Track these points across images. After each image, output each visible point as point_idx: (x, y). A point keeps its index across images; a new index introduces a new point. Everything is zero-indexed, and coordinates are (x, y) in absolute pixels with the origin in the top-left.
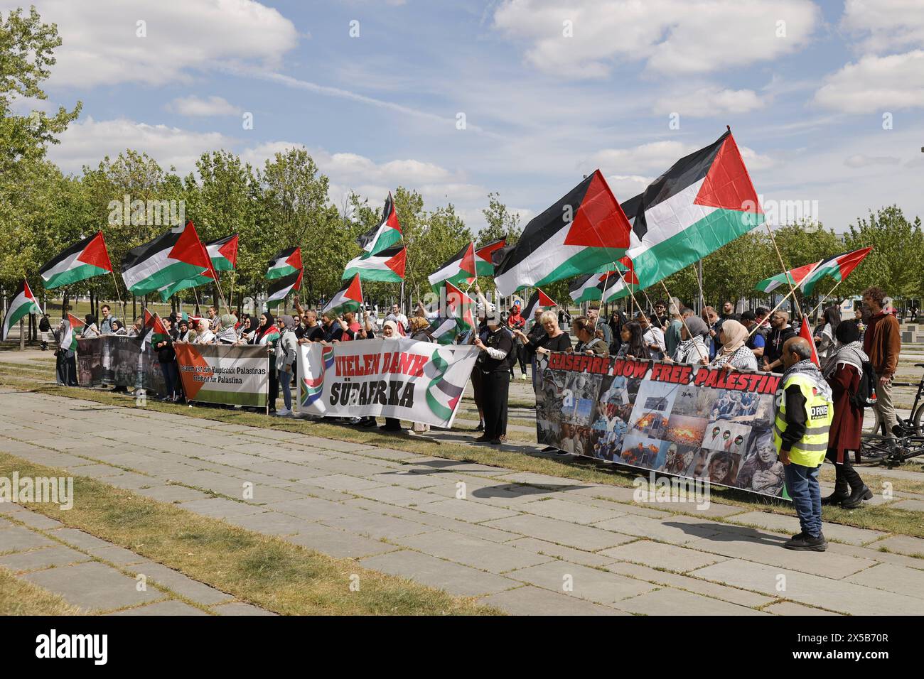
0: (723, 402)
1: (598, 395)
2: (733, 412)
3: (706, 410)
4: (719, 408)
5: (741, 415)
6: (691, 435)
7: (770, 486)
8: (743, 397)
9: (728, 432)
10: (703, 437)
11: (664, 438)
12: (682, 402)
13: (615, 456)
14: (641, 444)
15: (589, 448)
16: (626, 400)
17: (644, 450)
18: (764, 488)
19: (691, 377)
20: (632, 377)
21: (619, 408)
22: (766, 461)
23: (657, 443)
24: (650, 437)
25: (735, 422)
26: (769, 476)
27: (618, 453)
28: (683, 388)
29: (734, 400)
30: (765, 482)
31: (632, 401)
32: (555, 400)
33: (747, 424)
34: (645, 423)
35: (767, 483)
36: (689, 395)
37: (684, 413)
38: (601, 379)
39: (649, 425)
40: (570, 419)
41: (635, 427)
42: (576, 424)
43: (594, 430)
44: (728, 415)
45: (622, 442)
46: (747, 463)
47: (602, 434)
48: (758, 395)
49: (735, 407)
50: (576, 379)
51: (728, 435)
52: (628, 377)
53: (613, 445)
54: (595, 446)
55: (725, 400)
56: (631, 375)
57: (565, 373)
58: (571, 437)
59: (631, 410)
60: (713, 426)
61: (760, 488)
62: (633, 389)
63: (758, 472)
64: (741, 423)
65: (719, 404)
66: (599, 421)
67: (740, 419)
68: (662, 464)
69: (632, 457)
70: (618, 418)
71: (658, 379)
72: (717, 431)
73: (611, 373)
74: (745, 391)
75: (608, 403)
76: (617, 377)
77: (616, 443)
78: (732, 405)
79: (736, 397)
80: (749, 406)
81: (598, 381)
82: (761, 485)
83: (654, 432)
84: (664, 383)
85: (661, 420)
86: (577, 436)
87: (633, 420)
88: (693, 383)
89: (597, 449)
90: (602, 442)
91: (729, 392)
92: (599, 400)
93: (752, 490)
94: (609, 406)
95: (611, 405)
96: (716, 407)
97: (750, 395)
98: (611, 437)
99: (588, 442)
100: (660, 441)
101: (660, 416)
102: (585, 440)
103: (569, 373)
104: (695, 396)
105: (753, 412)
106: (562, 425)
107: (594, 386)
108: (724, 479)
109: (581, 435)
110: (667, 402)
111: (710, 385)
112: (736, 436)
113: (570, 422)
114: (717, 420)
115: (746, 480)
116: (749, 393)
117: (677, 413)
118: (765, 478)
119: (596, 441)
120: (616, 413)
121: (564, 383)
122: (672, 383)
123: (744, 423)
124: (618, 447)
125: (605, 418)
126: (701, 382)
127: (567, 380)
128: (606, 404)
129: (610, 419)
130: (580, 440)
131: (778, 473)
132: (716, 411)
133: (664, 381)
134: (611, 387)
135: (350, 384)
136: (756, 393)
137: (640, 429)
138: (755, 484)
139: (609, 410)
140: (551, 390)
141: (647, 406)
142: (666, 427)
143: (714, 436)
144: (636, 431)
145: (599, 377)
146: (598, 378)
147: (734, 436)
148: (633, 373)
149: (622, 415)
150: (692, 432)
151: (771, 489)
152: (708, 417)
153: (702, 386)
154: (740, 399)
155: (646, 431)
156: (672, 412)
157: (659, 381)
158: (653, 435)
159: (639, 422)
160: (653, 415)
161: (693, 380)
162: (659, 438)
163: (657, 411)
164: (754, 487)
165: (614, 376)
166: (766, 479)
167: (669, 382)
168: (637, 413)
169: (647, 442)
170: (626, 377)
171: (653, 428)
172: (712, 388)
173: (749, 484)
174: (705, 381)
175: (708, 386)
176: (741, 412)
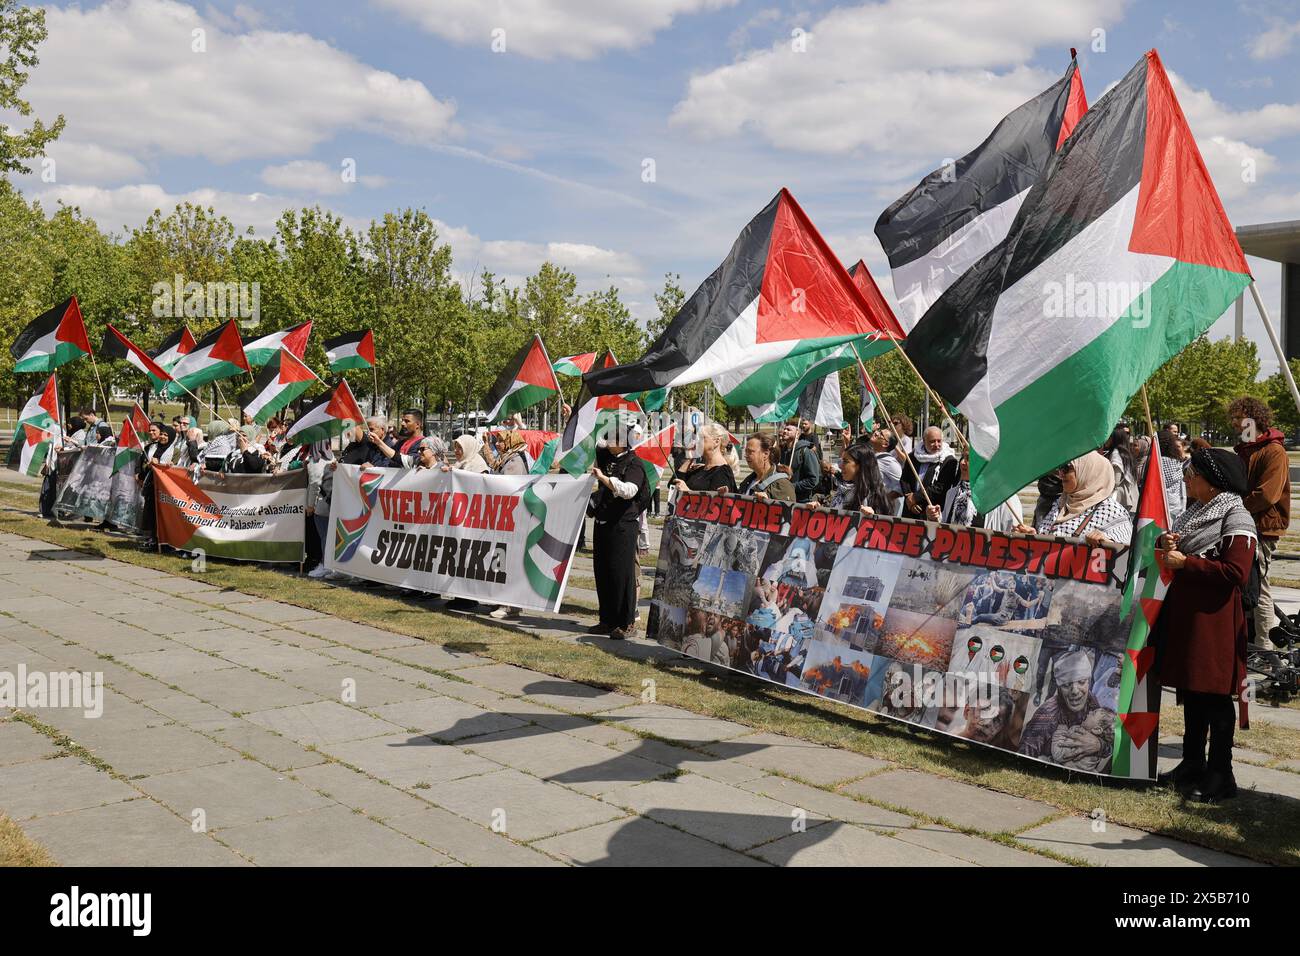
0: (982, 590)
1: (758, 567)
2: (1003, 610)
3: (953, 606)
4: (976, 602)
5: (1022, 618)
6: (927, 649)
7: (1085, 755)
8: (1019, 583)
9: (998, 649)
10: (949, 654)
11: (878, 650)
12: (909, 588)
13: (790, 675)
14: (838, 659)
15: (741, 658)
16: (812, 580)
17: (844, 671)
18: (1074, 758)
19: (925, 543)
20: (822, 540)
21: (801, 593)
22: (1075, 708)
23: (867, 659)
24: (853, 647)
25: (1011, 631)
26: (1081, 738)
27: (797, 671)
28: (912, 563)
29: (1001, 587)
30: (1076, 747)
31: (823, 581)
32: (683, 569)
33: (1034, 636)
34: (845, 622)
35: (1080, 750)
36: (922, 575)
37: (911, 607)
38: (767, 541)
39: (852, 626)
40: (710, 603)
41: (829, 628)
42: (719, 613)
43: (751, 628)
44: (996, 616)
45: (804, 653)
46: (1041, 711)
47: (766, 634)
48: (1048, 581)
49: (1006, 601)
50: (724, 537)
51: (999, 654)
52: (816, 540)
53: (787, 656)
54: (753, 654)
55: (987, 587)
56: (821, 537)
57: (704, 526)
58: (709, 634)
59: (821, 597)
60: (968, 634)
61: (1066, 760)
62: (825, 562)
63: (1062, 729)
64: (1023, 633)
65: (976, 595)
66: (761, 612)
67: (1019, 625)
68: (875, 698)
69: (822, 682)
70: (797, 610)
71: (866, 545)
72: (977, 645)
73: (785, 531)
74: (1021, 571)
75: (780, 582)
76: (796, 540)
77: (792, 654)
78: (999, 597)
79: (1006, 583)
80: (1034, 602)
81: (760, 544)
82: (1069, 752)
83: (860, 639)
84: (876, 553)
85: (871, 618)
86: (721, 634)
87: (824, 615)
88: (928, 554)
89: (757, 659)
90: (767, 649)
91: (993, 573)
92: (761, 574)
93: (1053, 760)
94: (781, 586)
95: (785, 588)
96: (969, 598)
97: (1031, 579)
98: (784, 642)
99: (741, 646)
100: (871, 656)
101: (869, 610)
102: (735, 642)
103: (711, 527)
104: (932, 577)
105: (1043, 612)
106: (693, 612)
107: (751, 550)
108: (997, 735)
109: (729, 632)
110: (883, 586)
111: (958, 560)
112: (1016, 656)
113: (708, 609)
114: (974, 623)
115: (1041, 742)
116: (1028, 575)
117: (901, 606)
118: (1075, 739)
119: (754, 646)
120: (796, 602)
121: (701, 542)
122: (891, 552)
123: (1028, 633)
124: (796, 661)
125: (772, 607)
126: (942, 554)
127: (707, 538)
128: (776, 584)
129: (784, 612)
130: (726, 640)
131: (1099, 732)
132: (971, 607)
133: (877, 548)
134: (786, 557)
135: (403, 535)
136: (1041, 576)
137: (836, 632)
138: (1056, 750)
139: (781, 595)
140: (676, 551)
141: (848, 591)
142: (880, 630)
143: (972, 653)
144: (829, 635)
145: (764, 537)
146: (760, 538)
147: (1011, 655)
148: (824, 534)
149: (805, 606)
150: (929, 643)
151: (1087, 760)
152: (955, 616)
153: (945, 561)
154: (1013, 586)
155: (847, 637)
156: (891, 605)
157: (868, 548)
158: (859, 645)
159: (835, 620)
160: (857, 608)
161: (929, 549)
162: (869, 651)
163: (865, 601)
164: (1054, 756)
165: (792, 537)
166: (1078, 743)
167: (886, 551)
168: (832, 603)
169: (849, 658)
170: (813, 540)
171: (858, 631)
172: (962, 564)
173: (1046, 750)
174: (949, 553)
175: (956, 562)
176: (1020, 612)
